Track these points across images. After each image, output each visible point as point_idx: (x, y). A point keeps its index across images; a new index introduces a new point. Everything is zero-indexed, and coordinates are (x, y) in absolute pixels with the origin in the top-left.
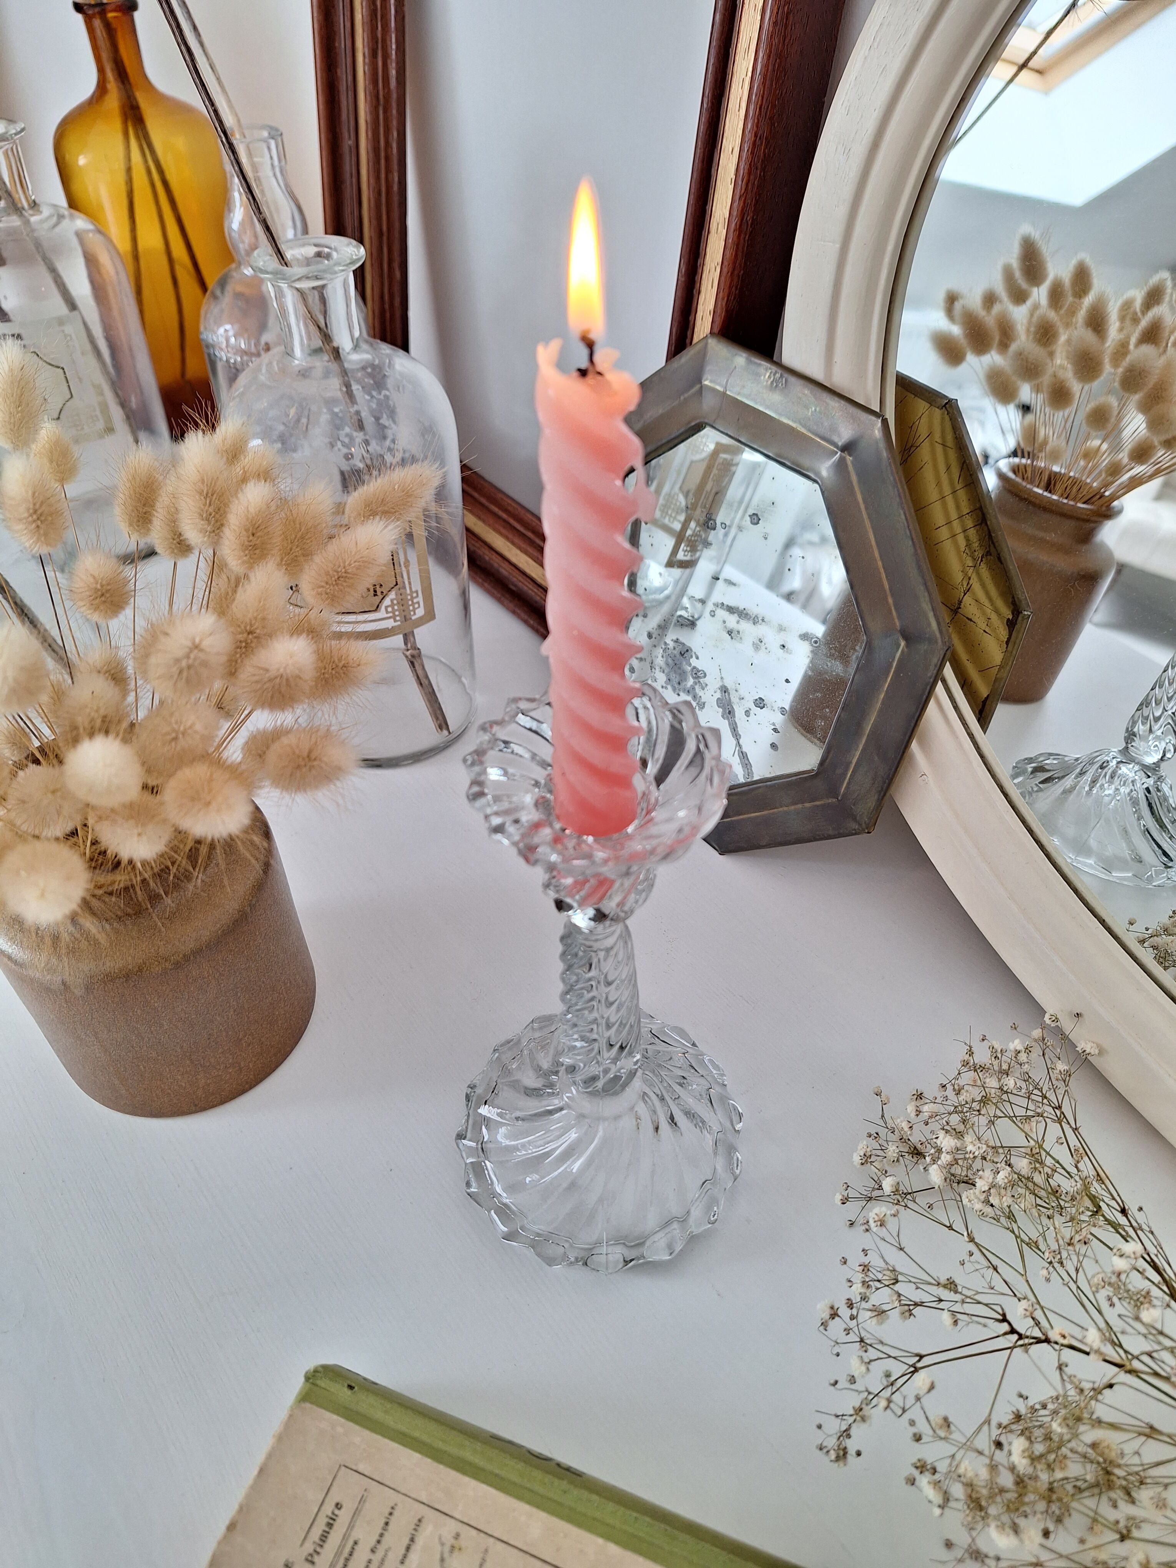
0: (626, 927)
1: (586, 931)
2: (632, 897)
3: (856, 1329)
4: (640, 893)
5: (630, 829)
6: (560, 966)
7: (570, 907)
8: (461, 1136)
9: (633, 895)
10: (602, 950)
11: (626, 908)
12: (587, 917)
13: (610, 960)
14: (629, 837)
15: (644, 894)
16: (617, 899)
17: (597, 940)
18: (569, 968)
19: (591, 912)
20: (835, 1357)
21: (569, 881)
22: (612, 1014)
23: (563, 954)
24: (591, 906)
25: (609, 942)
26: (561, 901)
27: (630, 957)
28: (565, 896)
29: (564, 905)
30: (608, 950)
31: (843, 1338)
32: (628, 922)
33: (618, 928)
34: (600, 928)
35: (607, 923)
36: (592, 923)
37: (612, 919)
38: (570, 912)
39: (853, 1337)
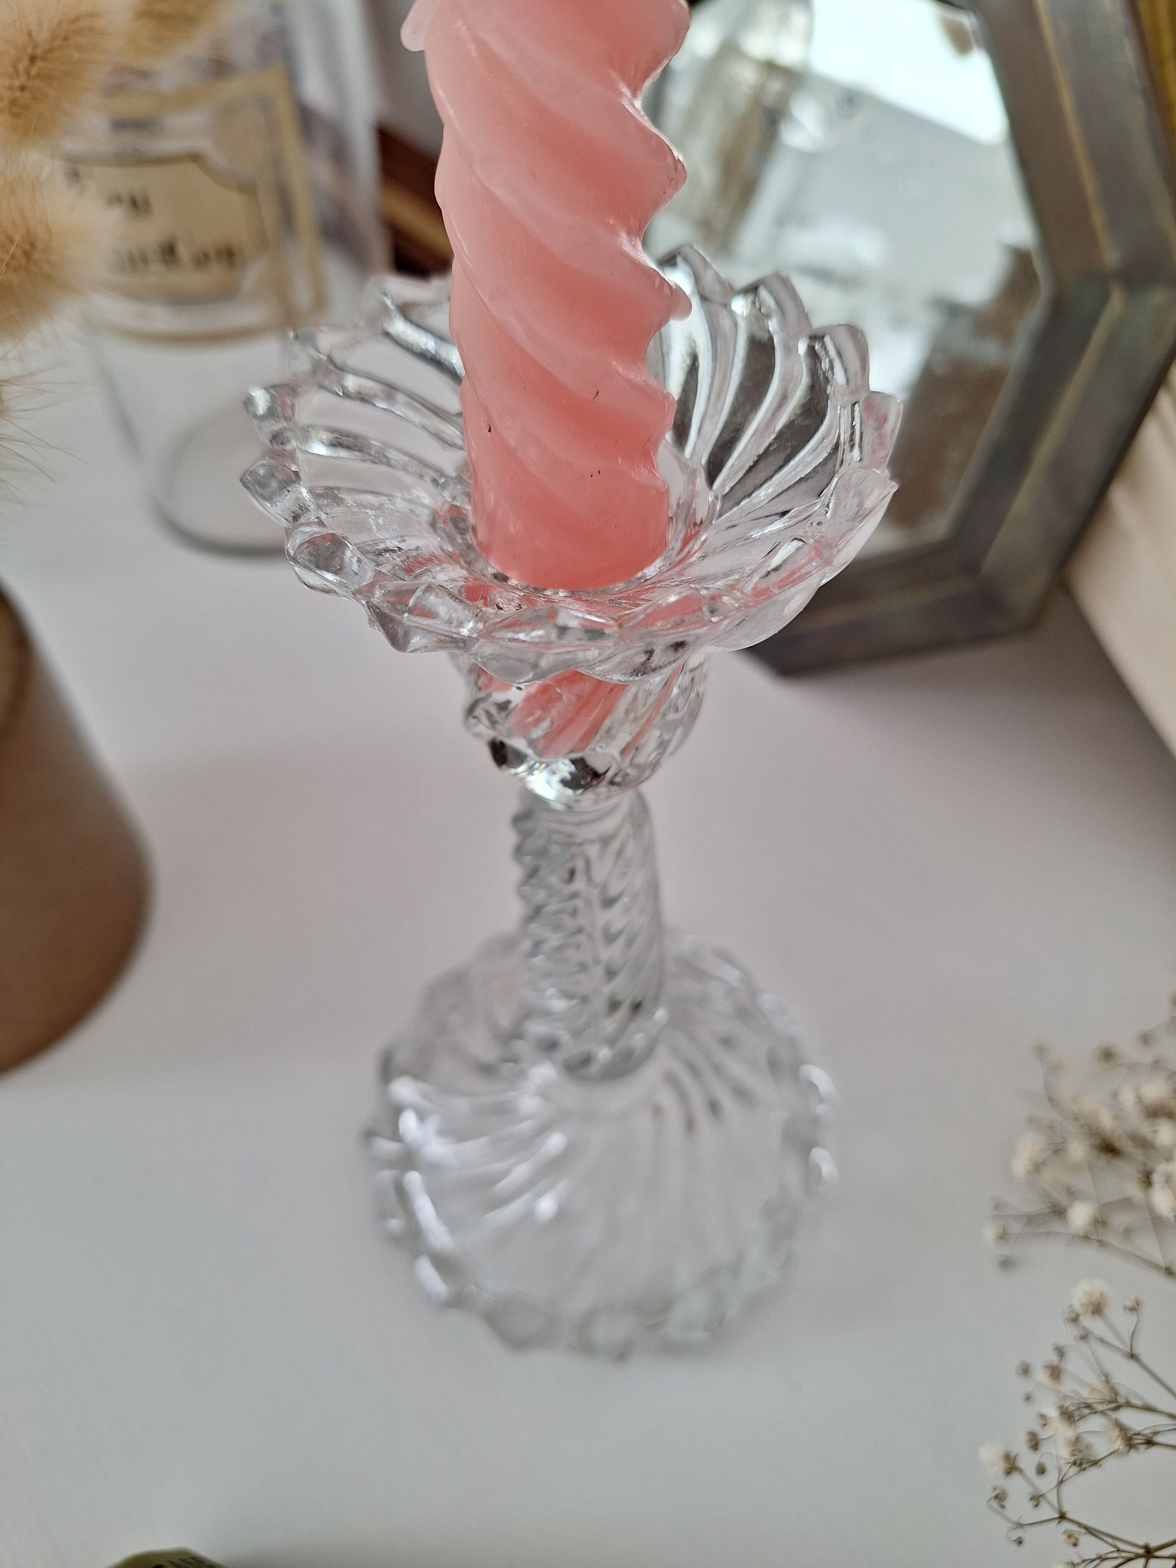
0: (640, 797)
1: (559, 807)
2: (653, 736)
3: (1053, 1497)
4: (672, 726)
5: (651, 571)
6: (514, 872)
7: (520, 758)
8: (369, 1134)
9: (656, 733)
10: (592, 842)
11: (640, 759)
12: (556, 779)
13: (610, 859)
14: (653, 585)
15: (679, 731)
16: (623, 738)
17: (580, 824)
18: (532, 874)
19: (565, 768)
20: (1014, 1546)
21: (515, 696)
22: (615, 917)
23: (518, 851)
24: (565, 756)
25: (608, 825)
26: (502, 744)
27: (649, 850)
28: (510, 735)
29: (510, 756)
30: (605, 841)
31: (1030, 1514)
32: (646, 788)
33: (624, 799)
34: (587, 799)
35: (602, 789)
36: (569, 792)
37: (612, 783)
38: (522, 769)
39: (1047, 1511)
